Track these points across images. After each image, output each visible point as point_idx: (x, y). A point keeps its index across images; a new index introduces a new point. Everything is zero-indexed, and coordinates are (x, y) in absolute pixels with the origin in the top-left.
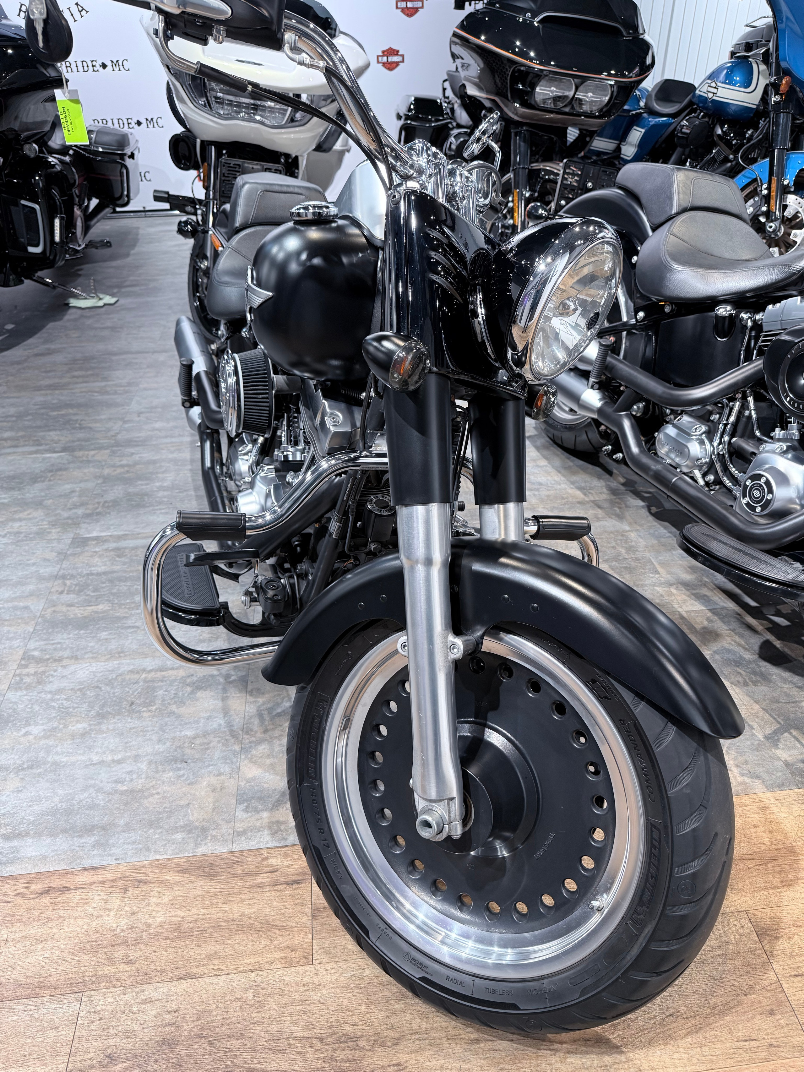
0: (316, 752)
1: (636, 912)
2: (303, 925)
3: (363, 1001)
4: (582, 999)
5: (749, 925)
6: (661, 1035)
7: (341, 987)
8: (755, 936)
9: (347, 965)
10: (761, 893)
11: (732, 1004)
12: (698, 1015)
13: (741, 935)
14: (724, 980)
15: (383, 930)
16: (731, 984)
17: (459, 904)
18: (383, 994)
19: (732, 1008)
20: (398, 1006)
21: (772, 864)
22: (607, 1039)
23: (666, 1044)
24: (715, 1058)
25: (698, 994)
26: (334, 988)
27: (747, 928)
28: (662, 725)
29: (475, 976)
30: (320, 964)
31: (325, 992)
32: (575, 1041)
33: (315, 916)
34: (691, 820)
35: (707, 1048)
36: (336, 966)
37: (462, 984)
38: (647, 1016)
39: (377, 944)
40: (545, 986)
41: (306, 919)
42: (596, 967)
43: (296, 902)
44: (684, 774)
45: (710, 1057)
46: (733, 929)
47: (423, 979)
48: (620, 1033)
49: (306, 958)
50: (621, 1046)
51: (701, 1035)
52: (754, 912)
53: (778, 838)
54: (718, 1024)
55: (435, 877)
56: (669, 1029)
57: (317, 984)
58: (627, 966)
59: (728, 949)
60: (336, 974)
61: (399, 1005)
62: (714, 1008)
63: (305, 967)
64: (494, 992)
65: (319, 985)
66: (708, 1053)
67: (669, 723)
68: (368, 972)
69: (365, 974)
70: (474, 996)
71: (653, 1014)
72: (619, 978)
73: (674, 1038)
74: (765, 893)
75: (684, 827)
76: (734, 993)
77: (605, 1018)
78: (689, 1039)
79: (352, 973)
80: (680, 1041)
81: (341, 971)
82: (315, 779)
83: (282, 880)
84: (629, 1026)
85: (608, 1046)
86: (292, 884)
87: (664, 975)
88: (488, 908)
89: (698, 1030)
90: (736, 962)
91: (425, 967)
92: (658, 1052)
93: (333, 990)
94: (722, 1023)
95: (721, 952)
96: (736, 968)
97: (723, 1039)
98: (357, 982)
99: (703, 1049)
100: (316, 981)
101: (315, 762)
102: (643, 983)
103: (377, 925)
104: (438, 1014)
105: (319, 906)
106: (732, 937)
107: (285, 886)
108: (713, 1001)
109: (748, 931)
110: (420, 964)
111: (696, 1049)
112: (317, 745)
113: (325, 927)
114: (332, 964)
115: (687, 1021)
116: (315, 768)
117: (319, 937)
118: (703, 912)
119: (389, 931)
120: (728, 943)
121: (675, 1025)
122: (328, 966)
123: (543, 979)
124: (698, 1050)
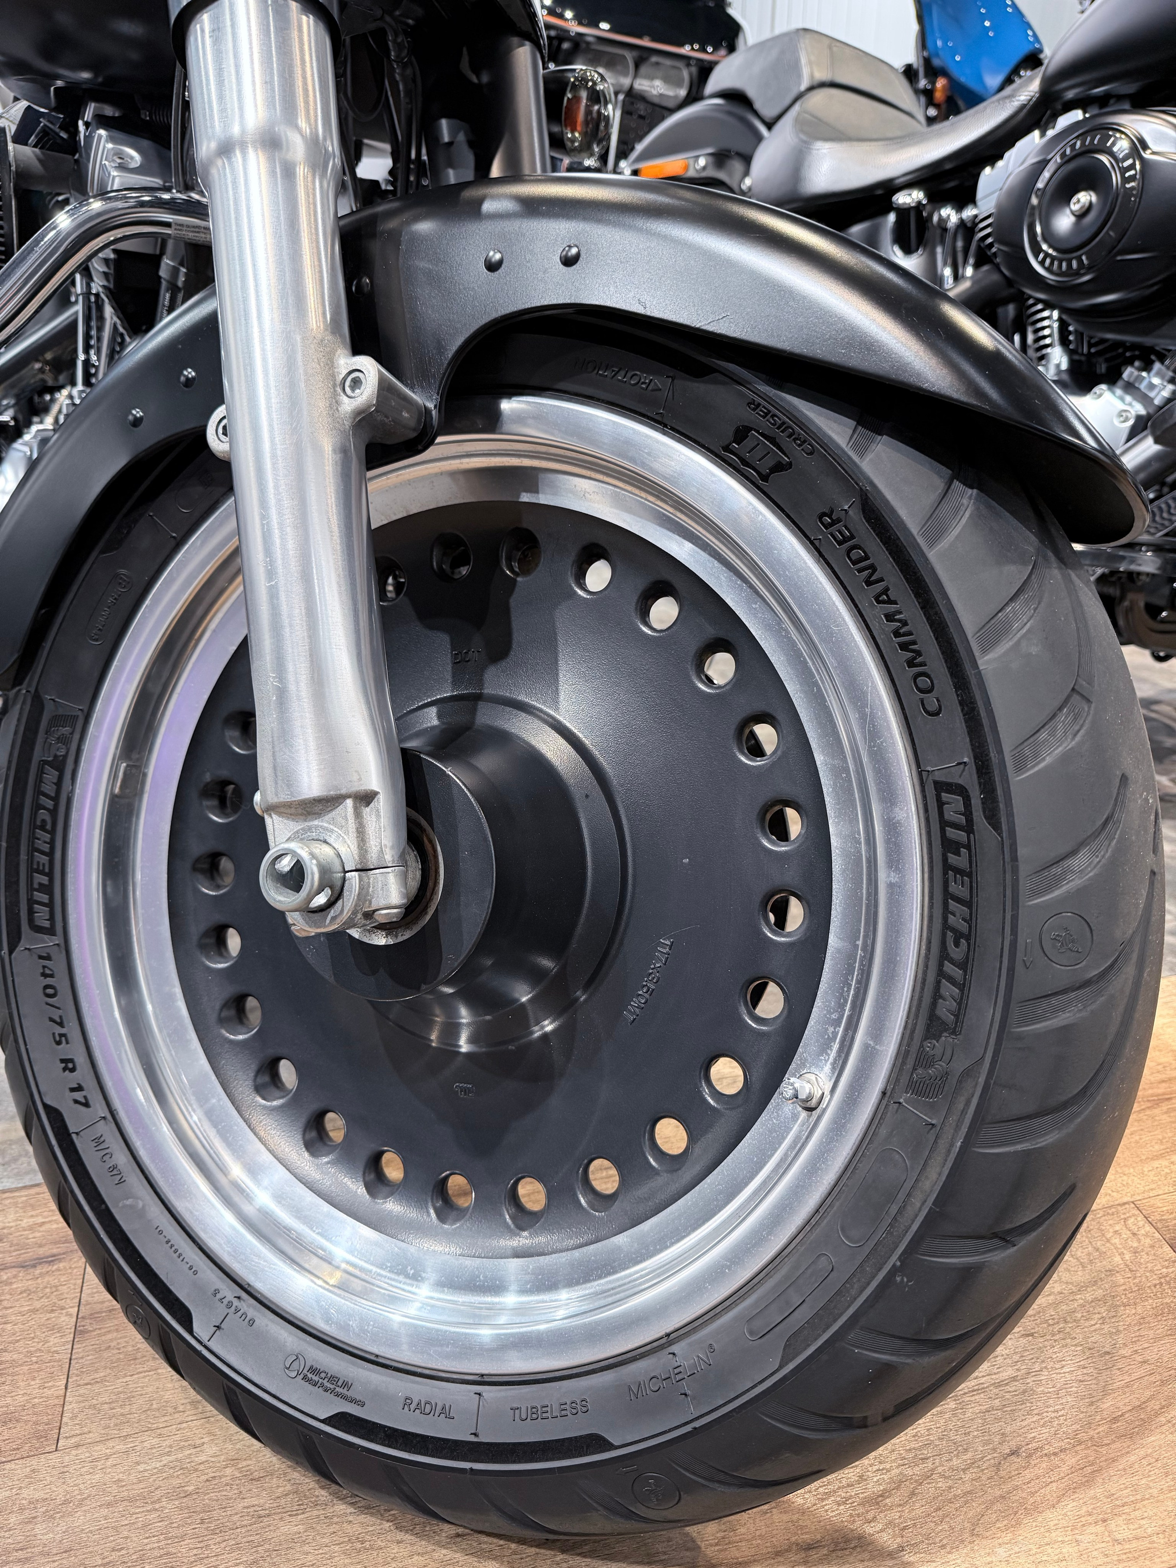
0: (51, 863)
1: (923, 1060)
2: (47, 1357)
3: (188, 1529)
4: (791, 1366)
5: (1148, 1228)
6: (998, 1506)
7: (130, 1500)
8: (1167, 1248)
9: (155, 1441)
10: (1156, 1164)
11: (1155, 1405)
12: (1080, 1443)
13: (1136, 1252)
14: (1123, 1352)
15: (230, 1305)
16: (1139, 1359)
17: (439, 1204)
18: (246, 1503)
19: (1157, 1415)
20: (284, 1529)
21: (1165, 1106)
22: (860, 1538)
23: (1019, 1523)
24: (1146, 1543)
25: (1069, 1394)
26: (109, 1505)
27: (1146, 1235)
28: (940, 485)
29: (483, 1380)
30: (77, 1446)
31: (80, 1519)
32: (778, 1554)
33: (83, 1332)
34: (1052, 734)
35: (1120, 1520)
36: (121, 1447)
37: (446, 1412)
38: (955, 1462)
39: (212, 1345)
40: (679, 1361)
41: (59, 1343)
42: (823, 1262)
43: (37, 1305)
44: (1016, 605)
45: (1134, 1544)
46: (1116, 1241)
47: (341, 1420)
48: (894, 1515)
49: (41, 1437)
50: (901, 1549)
51: (1097, 1491)
52: (1152, 1201)
53: (1163, 1060)
54: (1133, 1458)
55: (373, 1147)
56: (1016, 1488)
57: (60, 1498)
58: (915, 1227)
59: (1115, 1285)
60: (120, 1469)
61: (290, 1527)
62: (1115, 1420)
63: (34, 1462)
64: (536, 1413)
65: (66, 1502)
66: (1127, 1534)
67: (956, 483)
68: (211, 1449)
69: (203, 1458)
70: (483, 1439)
71: (969, 1455)
72: (894, 1271)
73: (1036, 1509)
74: (1165, 1163)
75: (1036, 755)
76: (1152, 1379)
77: (863, 1424)
78: (1069, 1506)
79: (166, 1460)
80: (1048, 1514)
81: (133, 1457)
82: (51, 931)
83: (9, 1259)
84: (913, 1494)
85: (866, 1555)
86: (34, 1266)
87: (1024, 1242)
88: (514, 1198)
89: (1089, 1482)
90: (1139, 1309)
91: (346, 1385)
92: (1000, 1551)
93: (104, 1512)
94: (1142, 1453)
95: (1100, 1293)
96: (1142, 1320)
97: (1155, 1492)
98: (176, 1482)
99: (1112, 1525)
100: (59, 1492)
101: (48, 889)
102: (968, 1274)
103: (216, 1292)
104: (400, 1536)
105: (98, 1307)
106: (1117, 1259)
107: (14, 1271)
108: (1107, 1404)
109: (1148, 1241)
110: (333, 1379)
111: (1092, 1529)
112: (52, 843)
113: (106, 1354)
114: (110, 1444)
115: (1056, 1460)
116: (50, 905)
117: (87, 1379)
118: (1117, 1016)
119: (248, 1306)
120: (1111, 1272)
121: (1028, 1474)
122: (101, 1450)
123: (671, 1343)
124: (1100, 1528)
